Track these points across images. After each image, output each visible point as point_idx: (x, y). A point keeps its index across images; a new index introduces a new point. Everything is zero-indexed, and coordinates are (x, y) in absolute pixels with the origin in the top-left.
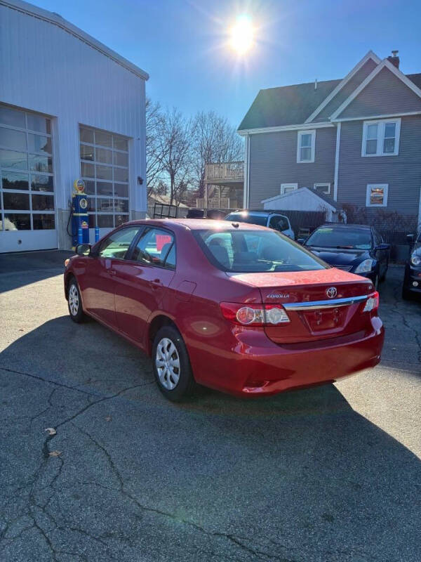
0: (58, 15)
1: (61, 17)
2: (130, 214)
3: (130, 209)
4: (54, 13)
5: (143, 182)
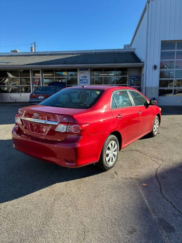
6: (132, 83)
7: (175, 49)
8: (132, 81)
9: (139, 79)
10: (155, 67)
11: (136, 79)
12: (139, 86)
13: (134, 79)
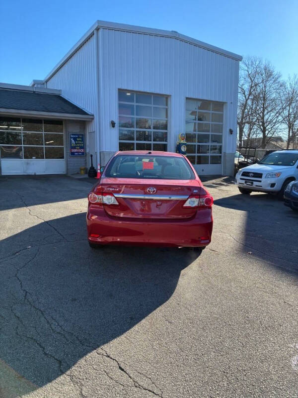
0: (175, 32)
1: (177, 33)
2: (223, 155)
3: (223, 151)
4: (172, 31)
5: (233, 132)
6: (72, 145)
7: (134, 102)
8: (73, 141)
9: (82, 138)
10: (113, 124)
11: (78, 139)
12: (83, 150)
13: (75, 139)
